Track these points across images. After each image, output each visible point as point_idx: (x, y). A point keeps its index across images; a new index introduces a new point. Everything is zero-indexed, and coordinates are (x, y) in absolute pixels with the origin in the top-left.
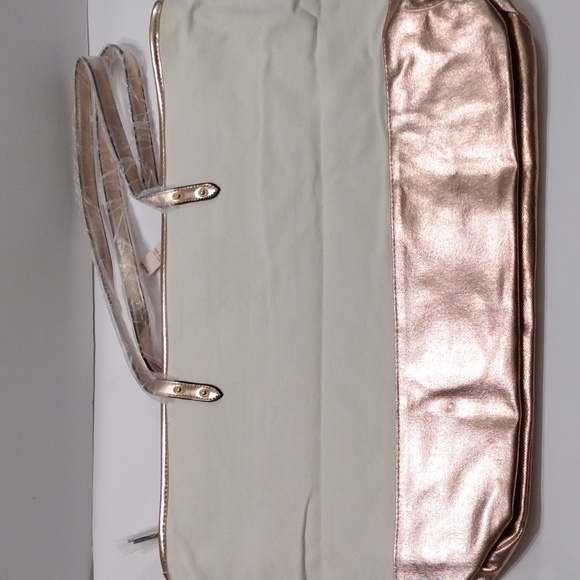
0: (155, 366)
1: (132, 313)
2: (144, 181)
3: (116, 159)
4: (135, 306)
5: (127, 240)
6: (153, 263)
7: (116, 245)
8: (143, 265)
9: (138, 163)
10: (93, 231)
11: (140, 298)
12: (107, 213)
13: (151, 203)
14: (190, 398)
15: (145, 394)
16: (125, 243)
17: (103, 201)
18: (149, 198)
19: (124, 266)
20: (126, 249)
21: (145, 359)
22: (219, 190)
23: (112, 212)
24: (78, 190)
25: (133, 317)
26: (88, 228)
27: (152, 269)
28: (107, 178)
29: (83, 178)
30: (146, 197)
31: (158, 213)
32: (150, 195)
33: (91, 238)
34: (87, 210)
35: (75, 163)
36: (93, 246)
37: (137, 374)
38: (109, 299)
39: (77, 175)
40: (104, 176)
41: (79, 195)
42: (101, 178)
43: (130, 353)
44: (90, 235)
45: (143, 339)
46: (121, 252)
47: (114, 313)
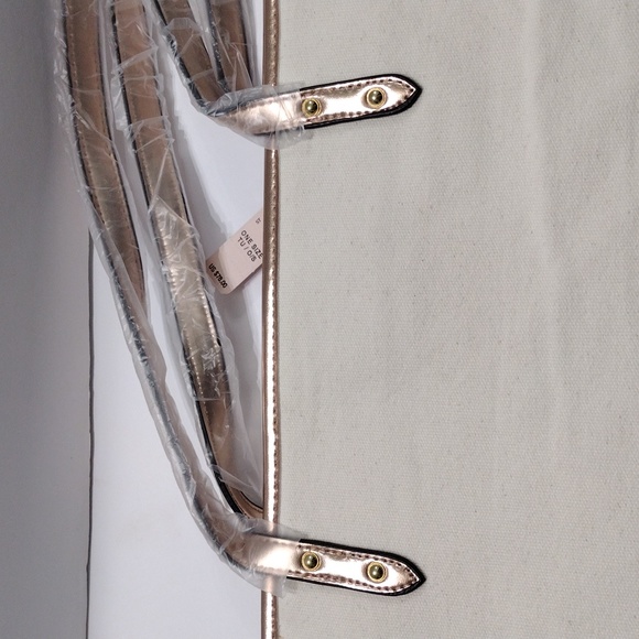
0: (244, 501)
1: (192, 378)
2: (221, 76)
3: (158, 21)
4: (200, 360)
5: (177, 210)
6: (237, 264)
7: (154, 221)
8: (212, 268)
9: (206, 31)
10: (97, 189)
11: (211, 344)
12: (130, 151)
13: (241, 126)
14: (333, 583)
15: (226, 567)
16: (174, 217)
17: (121, 122)
18: (239, 114)
19: (174, 271)
20: (179, 232)
21: (222, 486)
22: (419, 91)
23: (142, 148)
24: (63, 98)
25: (194, 386)
26: (88, 182)
27: (234, 277)
28: (131, 71)
29: (75, 72)
30: (232, 109)
31: (255, 150)
32: (243, 106)
33: (95, 205)
34: (83, 141)
35: (58, 33)
36: (100, 224)
37: (206, 521)
38: (139, 345)
39: (62, 62)
40: (125, 64)
41: (68, 108)
42: (116, 69)
43: (190, 473)
44: (92, 197)
45: (218, 438)
46: (166, 239)
47: (151, 377)
